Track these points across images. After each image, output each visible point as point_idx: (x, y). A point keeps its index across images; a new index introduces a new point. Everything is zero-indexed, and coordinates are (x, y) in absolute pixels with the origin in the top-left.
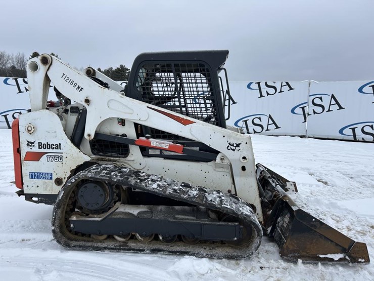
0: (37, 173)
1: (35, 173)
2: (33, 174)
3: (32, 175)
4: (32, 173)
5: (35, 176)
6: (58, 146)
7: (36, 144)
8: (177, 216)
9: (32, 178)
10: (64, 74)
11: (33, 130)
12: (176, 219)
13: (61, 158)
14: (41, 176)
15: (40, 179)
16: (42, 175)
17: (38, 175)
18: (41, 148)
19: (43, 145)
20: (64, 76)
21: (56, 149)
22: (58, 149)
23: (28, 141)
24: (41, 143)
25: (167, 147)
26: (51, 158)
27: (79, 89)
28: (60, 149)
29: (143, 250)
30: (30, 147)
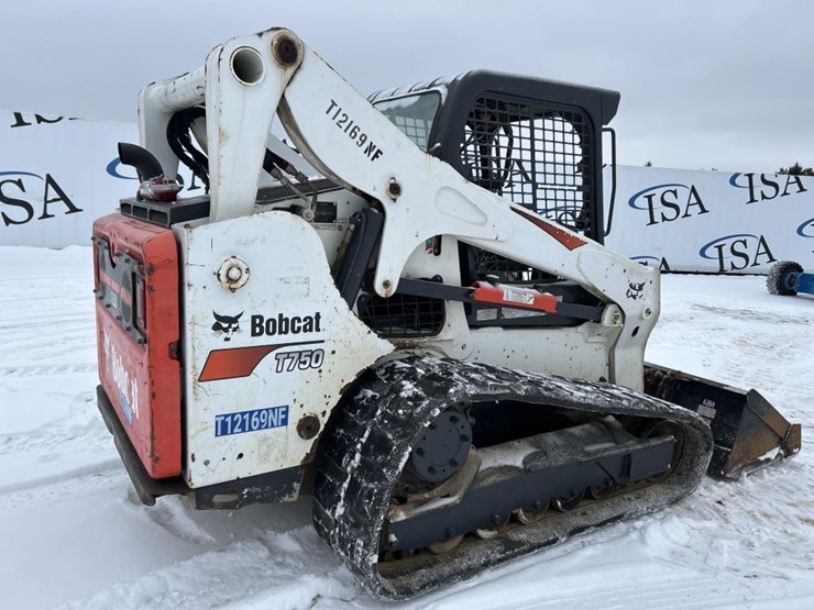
0: (243, 414)
1: (233, 415)
2: (229, 419)
3: (224, 424)
4: (226, 416)
5: (234, 424)
6: (313, 323)
7: (245, 324)
8: (587, 449)
9: (224, 432)
10: (334, 104)
11: (245, 276)
12: (587, 454)
13: (318, 356)
14: (253, 419)
15: (251, 429)
16: (258, 416)
17: (244, 421)
18: (260, 334)
19: (268, 321)
20: (335, 110)
21: (305, 331)
22: (311, 330)
23: (216, 316)
24: (261, 318)
25: (531, 302)
26: (288, 361)
27: (372, 154)
28: (318, 330)
29: (554, 541)
30: (225, 335)
